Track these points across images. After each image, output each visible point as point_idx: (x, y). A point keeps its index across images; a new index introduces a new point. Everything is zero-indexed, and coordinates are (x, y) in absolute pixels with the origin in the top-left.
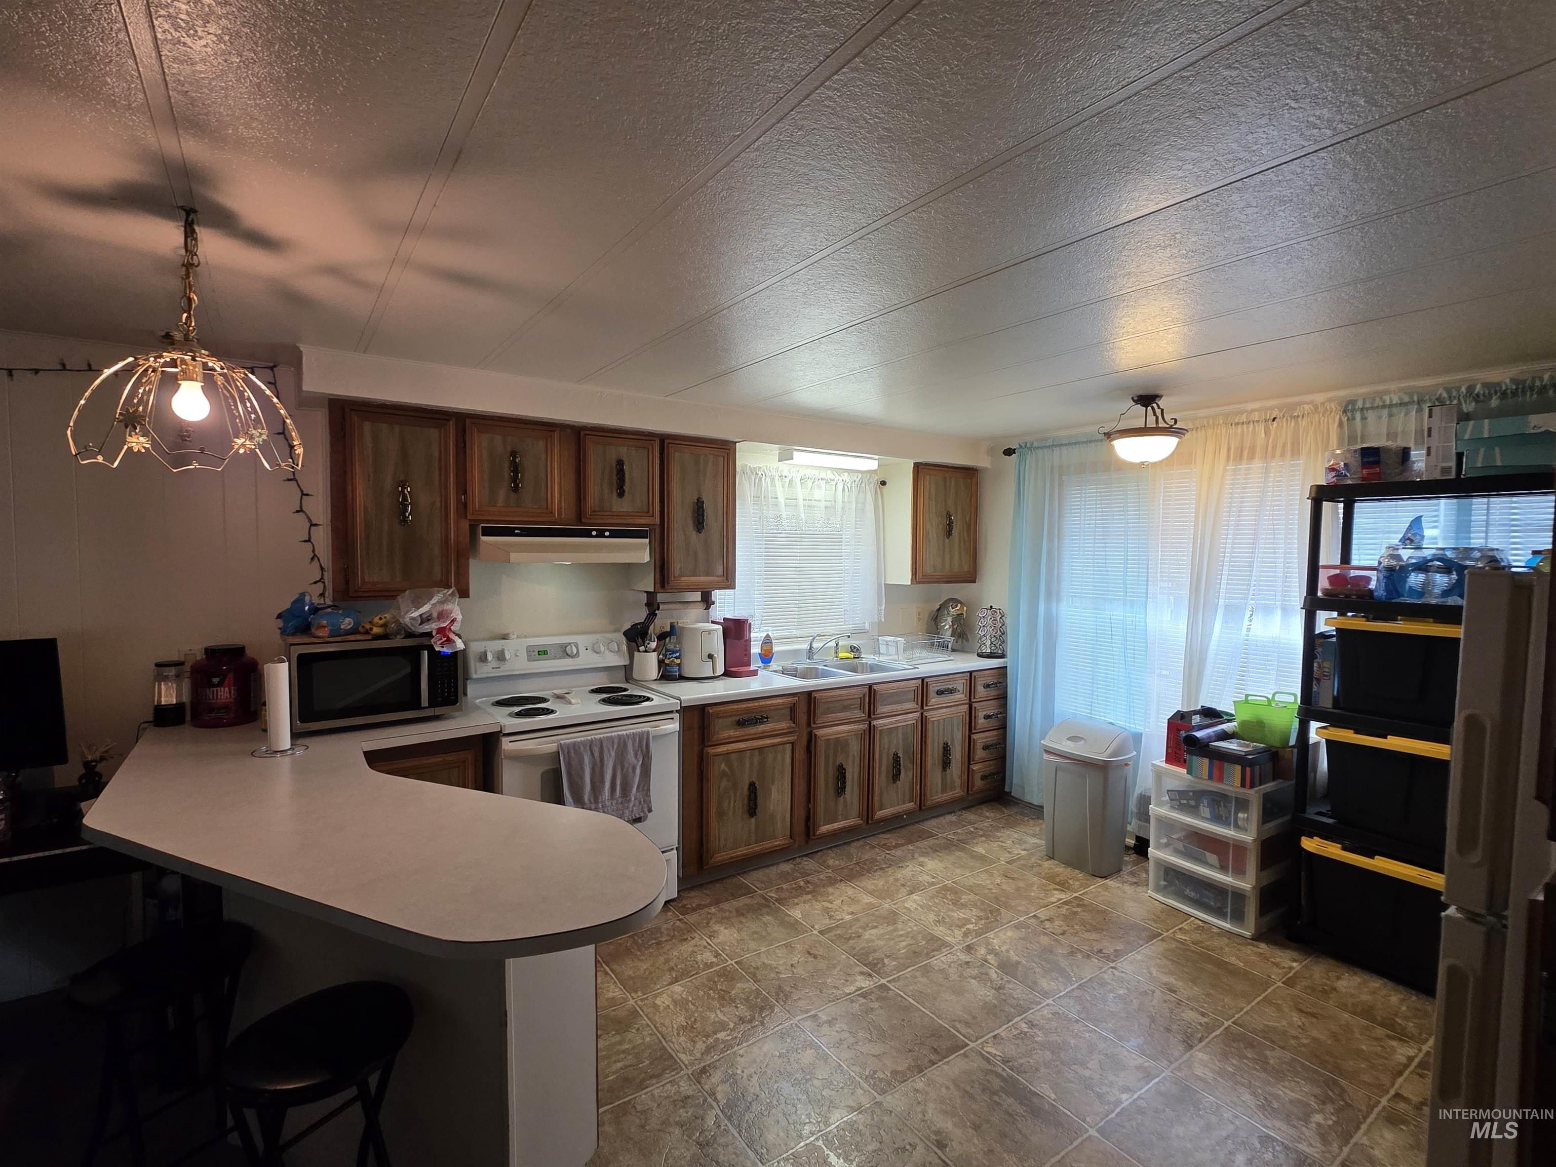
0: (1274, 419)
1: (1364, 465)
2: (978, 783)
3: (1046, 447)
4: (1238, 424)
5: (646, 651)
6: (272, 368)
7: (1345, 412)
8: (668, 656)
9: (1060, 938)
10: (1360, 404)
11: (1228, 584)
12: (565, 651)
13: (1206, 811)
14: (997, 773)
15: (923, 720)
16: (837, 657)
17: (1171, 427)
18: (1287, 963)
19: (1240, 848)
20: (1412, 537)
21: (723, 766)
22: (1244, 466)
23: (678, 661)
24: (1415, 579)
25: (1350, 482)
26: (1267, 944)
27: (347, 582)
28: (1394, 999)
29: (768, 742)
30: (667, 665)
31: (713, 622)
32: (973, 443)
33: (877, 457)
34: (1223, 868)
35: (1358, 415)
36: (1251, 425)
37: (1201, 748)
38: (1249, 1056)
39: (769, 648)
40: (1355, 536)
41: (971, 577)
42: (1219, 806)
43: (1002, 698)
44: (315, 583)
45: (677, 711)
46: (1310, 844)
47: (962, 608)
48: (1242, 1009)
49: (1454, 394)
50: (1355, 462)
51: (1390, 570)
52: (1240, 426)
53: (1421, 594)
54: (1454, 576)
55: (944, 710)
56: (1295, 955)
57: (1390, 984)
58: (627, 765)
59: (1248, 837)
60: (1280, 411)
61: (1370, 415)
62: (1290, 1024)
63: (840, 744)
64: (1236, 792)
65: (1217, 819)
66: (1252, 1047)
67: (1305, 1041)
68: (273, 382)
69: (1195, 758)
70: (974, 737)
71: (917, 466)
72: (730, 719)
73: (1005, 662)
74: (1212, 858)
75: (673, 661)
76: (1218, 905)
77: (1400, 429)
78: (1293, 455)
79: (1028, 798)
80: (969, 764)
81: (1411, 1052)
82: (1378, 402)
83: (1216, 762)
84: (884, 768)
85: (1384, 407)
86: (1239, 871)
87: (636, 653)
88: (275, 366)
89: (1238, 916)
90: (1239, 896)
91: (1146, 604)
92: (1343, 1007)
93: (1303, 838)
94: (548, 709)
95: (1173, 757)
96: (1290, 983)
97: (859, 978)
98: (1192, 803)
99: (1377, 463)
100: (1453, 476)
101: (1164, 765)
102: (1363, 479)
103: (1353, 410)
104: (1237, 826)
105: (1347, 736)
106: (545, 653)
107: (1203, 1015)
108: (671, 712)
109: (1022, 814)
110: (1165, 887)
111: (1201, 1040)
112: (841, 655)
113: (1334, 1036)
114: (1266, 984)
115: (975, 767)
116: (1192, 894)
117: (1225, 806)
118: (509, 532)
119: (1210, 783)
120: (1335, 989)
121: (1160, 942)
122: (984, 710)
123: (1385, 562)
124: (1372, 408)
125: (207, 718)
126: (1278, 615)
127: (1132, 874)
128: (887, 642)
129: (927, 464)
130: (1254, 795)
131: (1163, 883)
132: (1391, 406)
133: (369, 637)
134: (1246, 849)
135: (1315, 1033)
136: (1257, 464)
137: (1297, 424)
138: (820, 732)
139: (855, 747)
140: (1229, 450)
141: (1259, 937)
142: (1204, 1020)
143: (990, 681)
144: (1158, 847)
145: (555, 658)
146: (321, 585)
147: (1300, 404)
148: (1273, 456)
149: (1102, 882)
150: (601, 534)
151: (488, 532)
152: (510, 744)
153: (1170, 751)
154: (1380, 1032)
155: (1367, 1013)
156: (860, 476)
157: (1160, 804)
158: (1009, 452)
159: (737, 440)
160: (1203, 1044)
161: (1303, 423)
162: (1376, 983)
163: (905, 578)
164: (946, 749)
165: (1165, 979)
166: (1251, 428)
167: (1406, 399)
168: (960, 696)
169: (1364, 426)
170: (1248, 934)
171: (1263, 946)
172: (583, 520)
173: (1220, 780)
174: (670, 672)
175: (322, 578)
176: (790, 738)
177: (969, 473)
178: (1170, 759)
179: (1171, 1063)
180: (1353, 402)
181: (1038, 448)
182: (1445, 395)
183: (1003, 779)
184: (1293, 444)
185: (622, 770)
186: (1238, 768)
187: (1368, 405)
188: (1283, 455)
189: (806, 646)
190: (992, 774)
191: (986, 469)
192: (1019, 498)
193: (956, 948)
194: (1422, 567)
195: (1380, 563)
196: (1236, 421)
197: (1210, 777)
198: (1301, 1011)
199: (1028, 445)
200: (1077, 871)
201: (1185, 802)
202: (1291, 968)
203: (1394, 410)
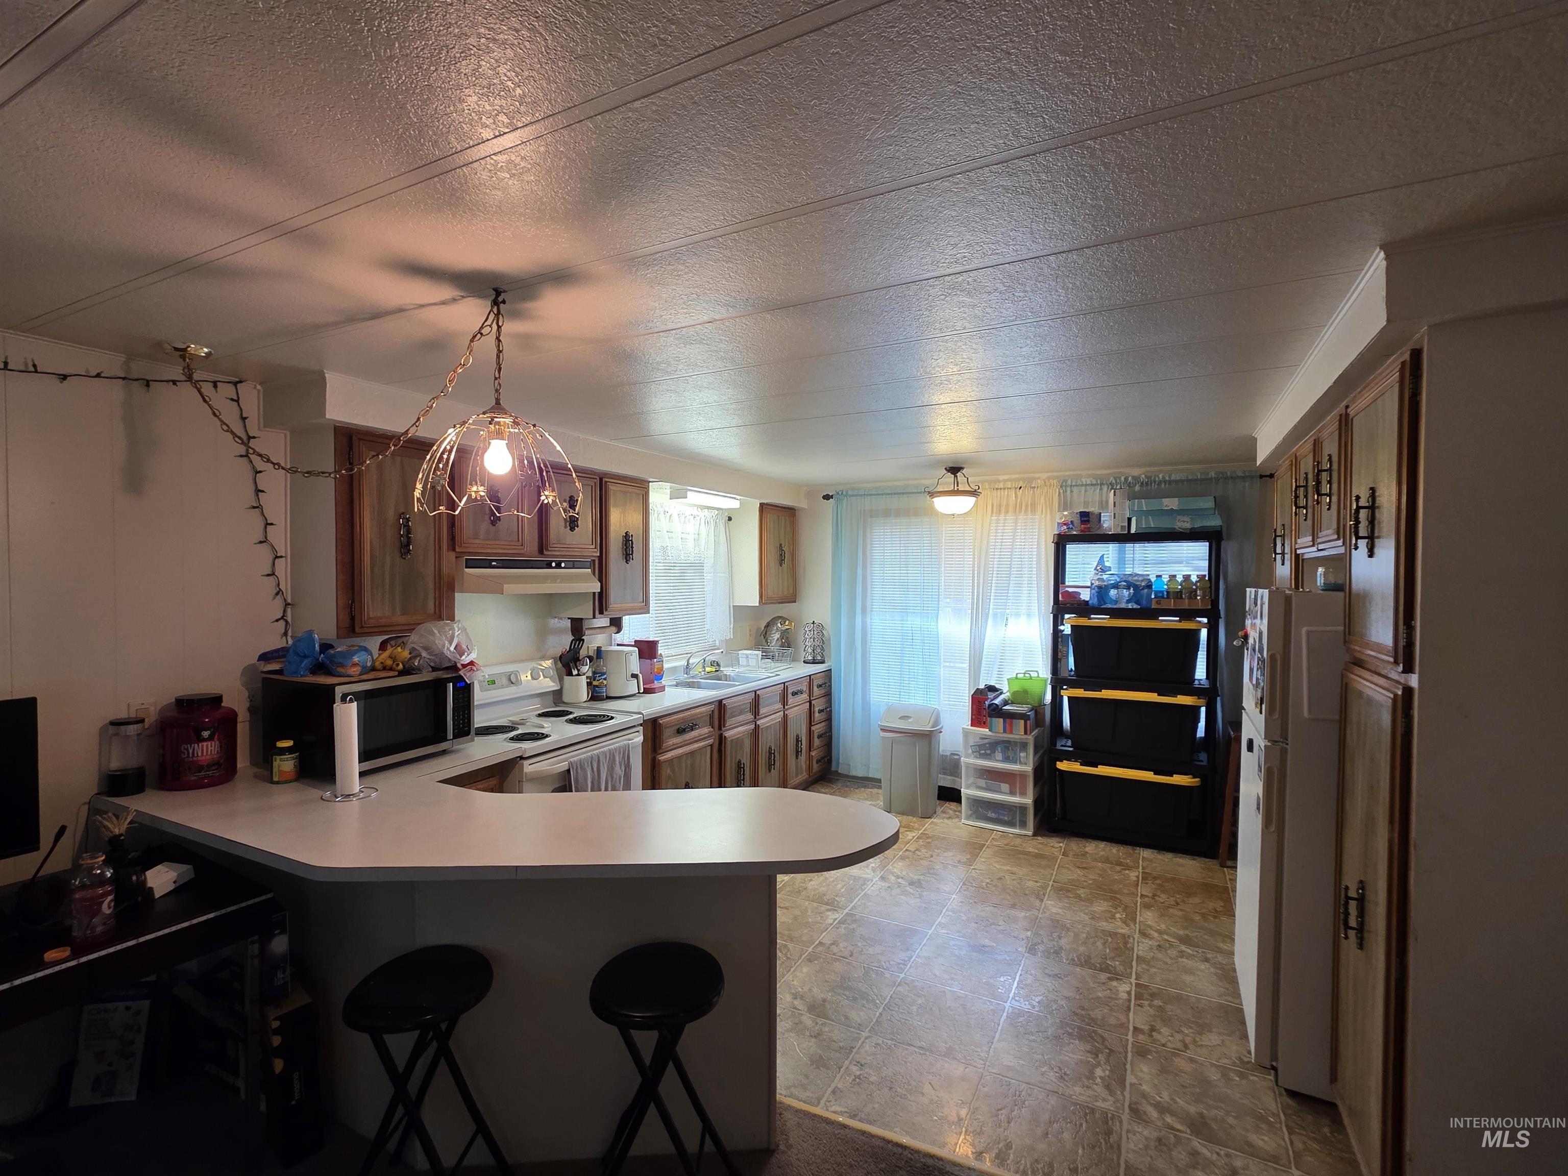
0: (1020, 488)
1: (1083, 522)
2: (816, 767)
3: (860, 495)
4: (997, 489)
5: (578, 675)
6: (235, 384)
7: (1061, 487)
8: (597, 678)
9: (932, 859)
10: (1069, 482)
11: (995, 599)
12: (510, 680)
13: (999, 755)
14: (826, 757)
15: (785, 717)
16: (704, 671)
17: (975, 491)
18: (1057, 845)
19: (1023, 776)
20: (1102, 568)
21: (668, 771)
22: (1002, 517)
23: (605, 682)
24: (1113, 592)
25: (1075, 533)
26: (1041, 836)
27: (353, 618)
28: (1114, 850)
29: (696, 746)
30: (597, 686)
31: (618, 645)
32: (797, 487)
33: (738, 497)
34: (1012, 793)
35: (1069, 489)
36: (1006, 490)
37: (996, 711)
38: (1071, 896)
39: (660, 666)
40: (1067, 566)
41: (792, 598)
42: (1009, 750)
43: (828, 695)
44: (277, 620)
45: (641, 725)
46: (1063, 766)
47: (790, 624)
48: (1052, 874)
49: (1118, 481)
50: (1077, 521)
51: (1100, 587)
52: (999, 491)
53: (1116, 602)
54: (1132, 591)
55: (796, 708)
56: (1058, 839)
57: (1109, 844)
58: (615, 776)
59: (1029, 768)
60: (1024, 482)
61: (1075, 489)
62: (1079, 875)
63: (738, 742)
64: (1021, 739)
65: (1006, 759)
66: (1069, 891)
67: (1090, 882)
68: (236, 398)
69: (994, 719)
70: (813, 728)
71: (762, 505)
72: (673, 728)
73: (829, 666)
74: (1005, 787)
75: (602, 683)
76: (1010, 818)
77: (1091, 500)
78: (1031, 512)
79: (854, 773)
80: (810, 751)
81: (1137, 874)
82: (1079, 482)
83: (1008, 720)
84: (764, 761)
85: (1082, 485)
86: (1023, 793)
87: (566, 678)
88: (241, 382)
89: (1023, 824)
90: (1023, 809)
91: (938, 616)
92: (1095, 860)
93: (1058, 763)
94: (543, 734)
95: (977, 720)
96: (1065, 854)
97: (829, 913)
98: (988, 752)
99: (1088, 521)
100: (1126, 532)
101: (970, 727)
102: (1082, 531)
103: (1066, 486)
104: (1021, 763)
105: (1080, 693)
106: (494, 682)
107: (1036, 882)
108: (634, 726)
109: (847, 786)
110: (971, 815)
111: (1044, 895)
112: (708, 669)
113: (1100, 875)
114: (1056, 858)
115: (813, 754)
116: (993, 815)
117: (1012, 750)
118: (487, 564)
119: (1005, 735)
120: (1087, 852)
121: (988, 849)
122: (818, 705)
123: (1097, 583)
124: (1076, 485)
125: (193, 778)
126: (1023, 618)
127: (943, 812)
128: (746, 654)
129: (767, 504)
130: (1030, 739)
131: (970, 812)
132: (1086, 485)
133: (396, 673)
134: (1026, 775)
135: (1091, 877)
136: (1011, 517)
137: (1034, 491)
138: (727, 734)
139: (747, 743)
140: (993, 506)
141: (1035, 834)
142: (1038, 884)
143: (821, 682)
144: (967, 787)
145: (503, 687)
146: (282, 623)
147: (1035, 479)
148: (1020, 511)
149: (930, 821)
150: (558, 566)
151: (470, 564)
152: (530, 767)
153: (974, 717)
154: (1118, 868)
155: (1107, 860)
156: (717, 512)
157: (967, 756)
158: (827, 497)
159: (651, 480)
160: (1047, 896)
161: (1038, 492)
162: (1102, 845)
163: (753, 600)
164: (798, 740)
165: (1005, 868)
166: (1006, 493)
167: (1094, 482)
168: (805, 696)
169: (1072, 496)
170: (1030, 833)
171: (1039, 838)
172: (545, 552)
173: (1011, 732)
174: (600, 692)
175: (284, 616)
176: (707, 742)
177: (790, 512)
178: (973, 724)
179: (1039, 910)
180: (1066, 481)
181: (850, 496)
182: (1114, 481)
183: (830, 761)
184: (1031, 504)
185: (612, 781)
186: (1022, 722)
187: (1074, 484)
188: (1026, 511)
189: (684, 663)
190: (823, 758)
191: (802, 509)
192: (837, 533)
193: (874, 880)
194: (1116, 586)
195: (1092, 584)
196: (996, 487)
197: (1005, 731)
198: (1079, 867)
199: (844, 493)
200: (911, 817)
201: (983, 752)
202: (1061, 847)
203: (1088, 487)
